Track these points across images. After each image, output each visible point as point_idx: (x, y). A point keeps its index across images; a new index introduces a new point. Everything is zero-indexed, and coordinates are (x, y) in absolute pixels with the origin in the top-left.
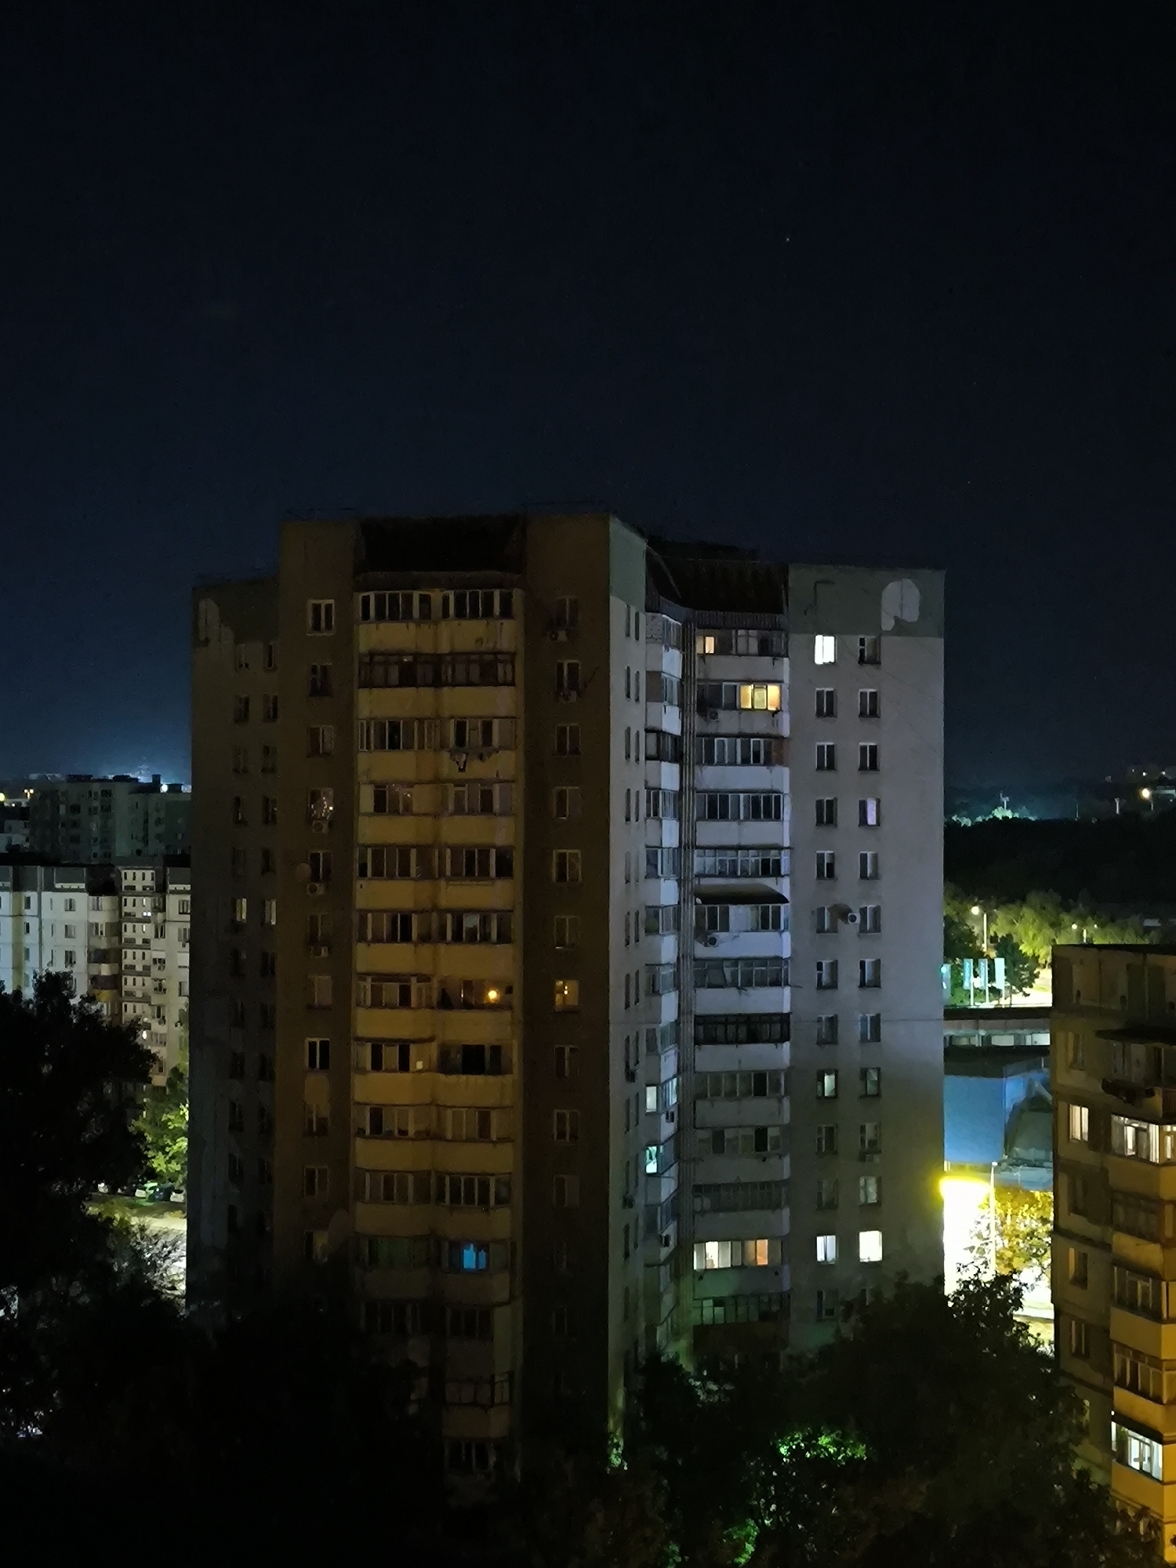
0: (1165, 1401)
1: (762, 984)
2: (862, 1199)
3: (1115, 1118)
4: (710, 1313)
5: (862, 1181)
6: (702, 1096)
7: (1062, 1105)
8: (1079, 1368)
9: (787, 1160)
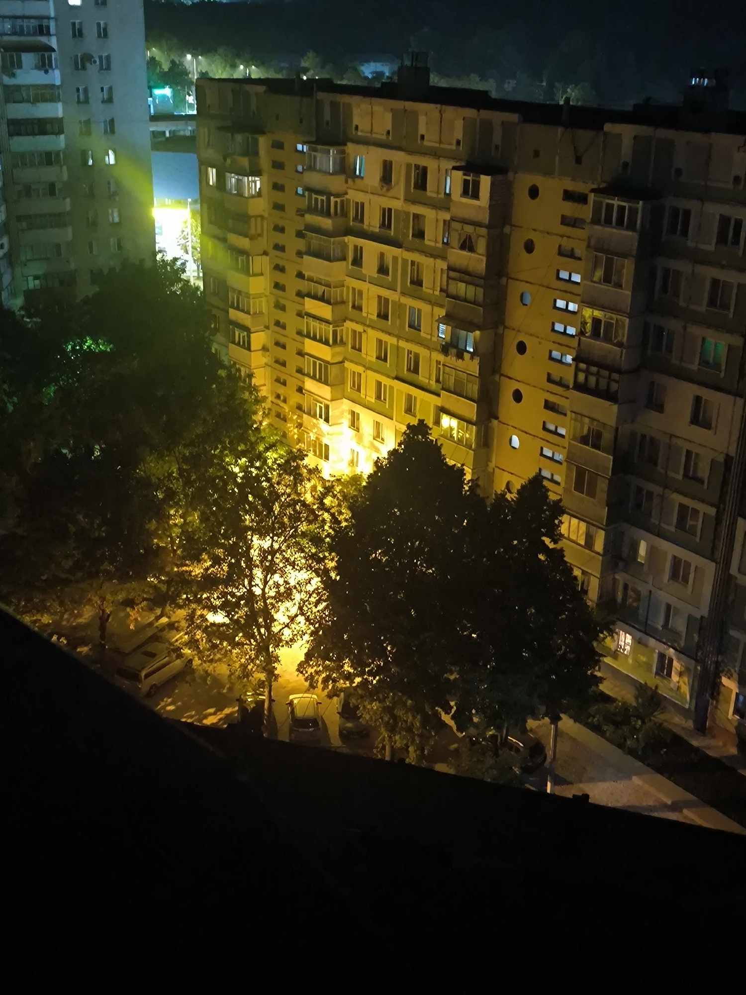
0: (252, 313)
1: (45, 101)
2: (111, 219)
3: (228, 174)
4: (32, 284)
5: (110, 211)
6: (15, 166)
7: (203, 167)
8: (215, 301)
9: (68, 200)
